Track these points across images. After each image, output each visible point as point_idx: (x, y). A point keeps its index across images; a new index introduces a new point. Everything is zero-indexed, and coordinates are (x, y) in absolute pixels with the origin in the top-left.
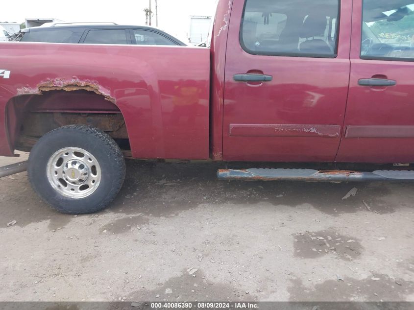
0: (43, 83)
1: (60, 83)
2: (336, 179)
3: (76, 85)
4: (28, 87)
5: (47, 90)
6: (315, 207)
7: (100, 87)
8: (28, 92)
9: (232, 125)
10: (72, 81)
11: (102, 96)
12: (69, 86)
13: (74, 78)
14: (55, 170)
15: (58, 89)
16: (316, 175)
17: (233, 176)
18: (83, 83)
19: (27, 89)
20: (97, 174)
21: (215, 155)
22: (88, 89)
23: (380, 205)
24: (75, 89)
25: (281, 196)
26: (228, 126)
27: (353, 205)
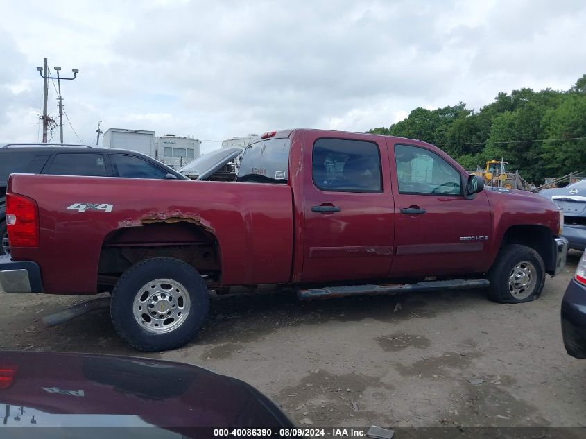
0: (145, 216)
1: (163, 216)
2: (392, 291)
3: (179, 218)
4: (130, 220)
5: (149, 223)
6: (376, 319)
7: (202, 219)
8: (130, 224)
9: (312, 248)
10: (175, 214)
11: (202, 227)
12: (171, 218)
13: (177, 211)
14: (140, 305)
15: (159, 221)
16: (377, 288)
17: (314, 294)
18: (185, 216)
19: (129, 222)
20: (184, 305)
21: (295, 277)
22: (189, 221)
23: (424, 313)
24: (176, 221)
25: (342, 315)
26: (309, 250)
27: (404, 314)
